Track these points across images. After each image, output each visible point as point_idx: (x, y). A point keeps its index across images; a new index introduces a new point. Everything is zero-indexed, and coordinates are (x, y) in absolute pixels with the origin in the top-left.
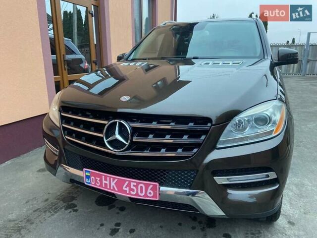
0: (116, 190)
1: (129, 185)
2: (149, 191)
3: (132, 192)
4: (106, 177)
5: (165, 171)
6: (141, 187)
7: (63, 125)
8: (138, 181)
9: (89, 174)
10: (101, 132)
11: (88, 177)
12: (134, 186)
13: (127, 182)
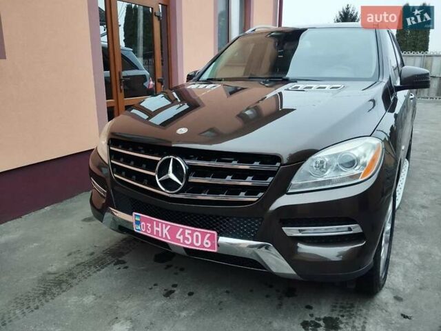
0: (169, 238)
1: (183, 233)
2: (206, 241)
3: (186, 241)
4: (157, 223)
5: (225, 217)
6: (197, 236)
7: (112, 161)
8: (193, 228)
9: (139, 220)
10: (153, 170)
11: (138, 223)
12: (188, 234)
13: (181, 230)
